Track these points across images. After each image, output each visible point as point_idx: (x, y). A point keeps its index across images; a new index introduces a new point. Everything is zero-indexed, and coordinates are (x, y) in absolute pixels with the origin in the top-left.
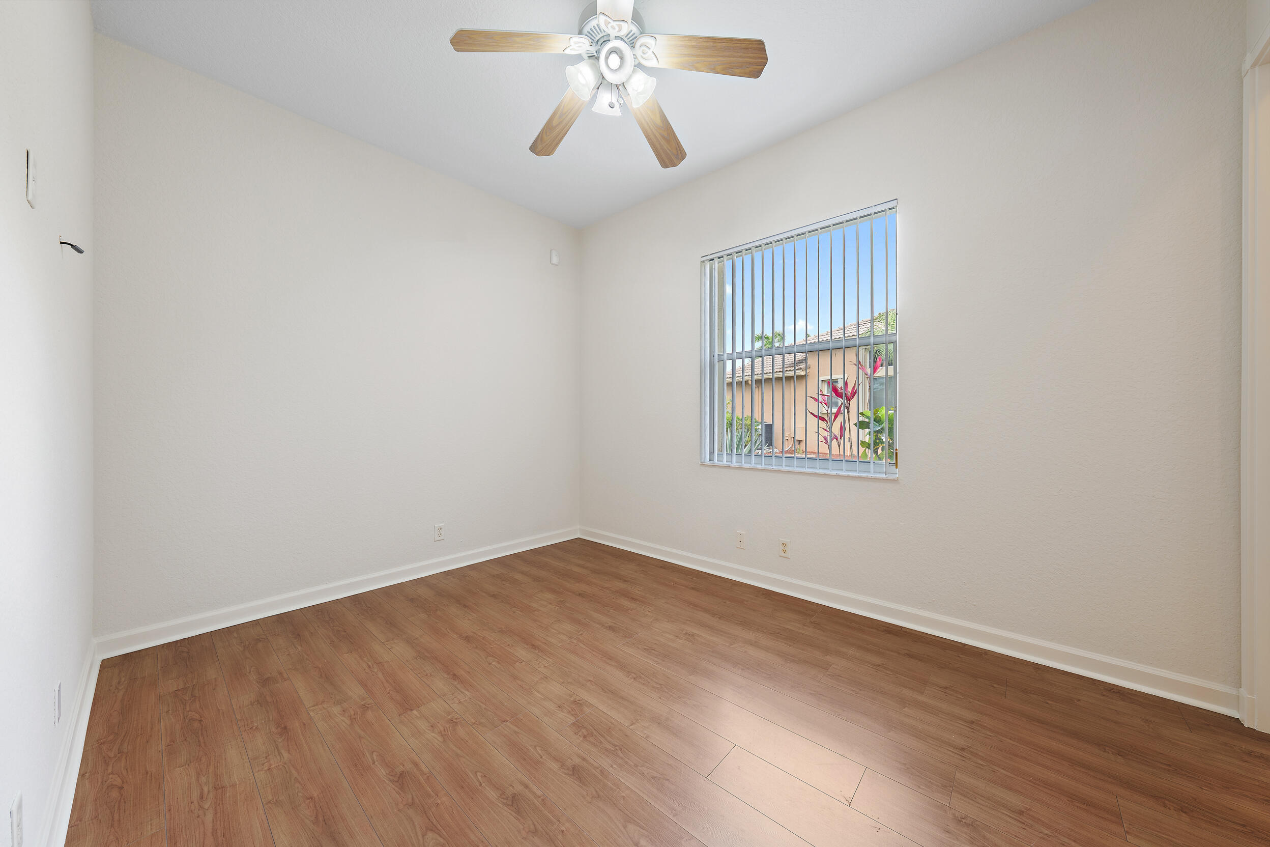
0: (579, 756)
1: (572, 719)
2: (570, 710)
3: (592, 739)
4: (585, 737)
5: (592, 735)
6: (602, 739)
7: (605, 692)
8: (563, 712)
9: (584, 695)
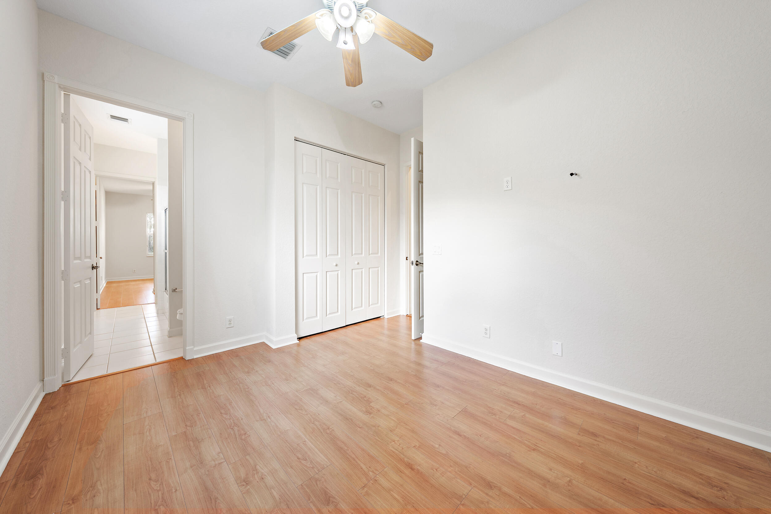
0: (368, 390)
1: (372, 404)
2: (373, 409)
3: (362, 396)
4: (365, 397)
5: (362, 398)
6: (357, 396)
7: (351, 419)
8: (377, 408)
9: (365, 417)
